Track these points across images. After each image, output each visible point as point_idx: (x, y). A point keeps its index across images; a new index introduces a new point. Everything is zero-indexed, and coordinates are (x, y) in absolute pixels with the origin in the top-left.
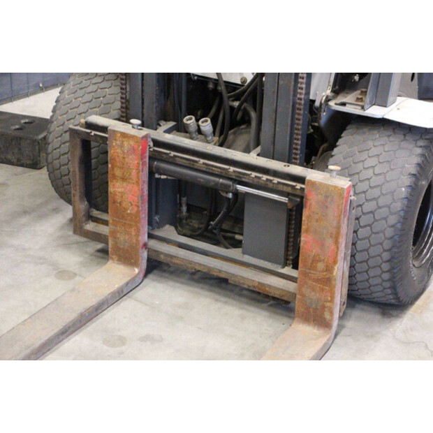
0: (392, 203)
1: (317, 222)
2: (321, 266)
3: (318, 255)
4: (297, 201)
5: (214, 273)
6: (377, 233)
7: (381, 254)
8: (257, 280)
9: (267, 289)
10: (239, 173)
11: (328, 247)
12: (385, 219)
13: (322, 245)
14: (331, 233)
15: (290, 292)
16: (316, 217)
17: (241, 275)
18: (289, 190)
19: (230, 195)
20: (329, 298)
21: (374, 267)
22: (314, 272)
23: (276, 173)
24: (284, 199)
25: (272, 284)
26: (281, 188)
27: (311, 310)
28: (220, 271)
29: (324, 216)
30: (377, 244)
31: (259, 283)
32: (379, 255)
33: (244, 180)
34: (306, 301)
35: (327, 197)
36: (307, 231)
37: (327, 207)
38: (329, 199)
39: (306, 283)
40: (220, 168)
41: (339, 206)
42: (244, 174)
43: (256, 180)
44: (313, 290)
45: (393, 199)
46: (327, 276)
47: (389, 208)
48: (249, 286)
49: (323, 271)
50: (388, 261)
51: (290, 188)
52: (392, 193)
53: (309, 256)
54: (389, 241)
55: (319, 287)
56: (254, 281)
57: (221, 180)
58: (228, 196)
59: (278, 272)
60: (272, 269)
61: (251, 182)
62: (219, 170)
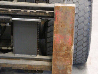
0: (84, 14)
1: (61, 27)
2: (64, 48)
3: (63, 43)
4: (46, 19)
5: (3, 66)
6: (80, 29)
7: (83, 39)
8: (27, 64)
9: (34, 67)
10: (15, 11)
11: (68, 38)
12: (83, 22)
13: (65, 38)
14: (69, 31)
15: (46, 66)
16: (61, 24)
17: (19, 63)
18: (43, 14)
19: (8, 24)
20: (69, 63)
21: (80, 46)
22: (61, 52)
23: (33, 8)
24: (39, 20)
25: (36, 64)
26: (38, 14)
27: (60, 71)
28: (7, 64)
29: (65, 23)
30: (81, 35)
31: (29, 65)
32: (82, 40)
33: (17, 14)
34: (57, 68)
35: (66, 13)
36: (56, 32)
37: (66, 18)
38: (67, 14)
39: (57, 58)
40: (4, 10)
41: (72, 16)
42: (17, 11)
43: (24, 13)
44: (61, 61)
45: (85, 12)
46: (68, 53)
47: (84, 17)
48: (23, 68)
49: (66, 51)
50: (86, 42)
51: (43, 13)
52: (84, 10)
53: (58, 45)
54: (86, 32)
55: (64, 59)
56: (26, 65)
57: (4, 17)
58: (6, 25)
59: (35, 58)
60: (32, 57)
61: (22, 14)
62: (3, 11)
